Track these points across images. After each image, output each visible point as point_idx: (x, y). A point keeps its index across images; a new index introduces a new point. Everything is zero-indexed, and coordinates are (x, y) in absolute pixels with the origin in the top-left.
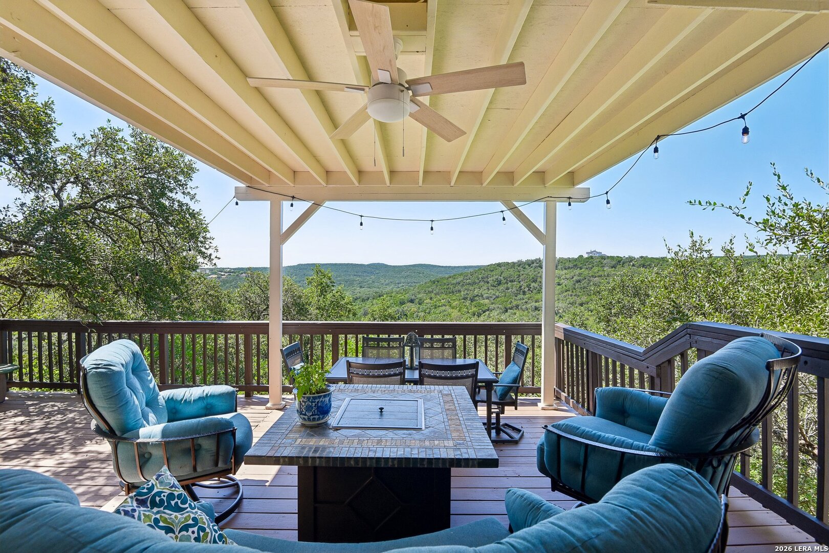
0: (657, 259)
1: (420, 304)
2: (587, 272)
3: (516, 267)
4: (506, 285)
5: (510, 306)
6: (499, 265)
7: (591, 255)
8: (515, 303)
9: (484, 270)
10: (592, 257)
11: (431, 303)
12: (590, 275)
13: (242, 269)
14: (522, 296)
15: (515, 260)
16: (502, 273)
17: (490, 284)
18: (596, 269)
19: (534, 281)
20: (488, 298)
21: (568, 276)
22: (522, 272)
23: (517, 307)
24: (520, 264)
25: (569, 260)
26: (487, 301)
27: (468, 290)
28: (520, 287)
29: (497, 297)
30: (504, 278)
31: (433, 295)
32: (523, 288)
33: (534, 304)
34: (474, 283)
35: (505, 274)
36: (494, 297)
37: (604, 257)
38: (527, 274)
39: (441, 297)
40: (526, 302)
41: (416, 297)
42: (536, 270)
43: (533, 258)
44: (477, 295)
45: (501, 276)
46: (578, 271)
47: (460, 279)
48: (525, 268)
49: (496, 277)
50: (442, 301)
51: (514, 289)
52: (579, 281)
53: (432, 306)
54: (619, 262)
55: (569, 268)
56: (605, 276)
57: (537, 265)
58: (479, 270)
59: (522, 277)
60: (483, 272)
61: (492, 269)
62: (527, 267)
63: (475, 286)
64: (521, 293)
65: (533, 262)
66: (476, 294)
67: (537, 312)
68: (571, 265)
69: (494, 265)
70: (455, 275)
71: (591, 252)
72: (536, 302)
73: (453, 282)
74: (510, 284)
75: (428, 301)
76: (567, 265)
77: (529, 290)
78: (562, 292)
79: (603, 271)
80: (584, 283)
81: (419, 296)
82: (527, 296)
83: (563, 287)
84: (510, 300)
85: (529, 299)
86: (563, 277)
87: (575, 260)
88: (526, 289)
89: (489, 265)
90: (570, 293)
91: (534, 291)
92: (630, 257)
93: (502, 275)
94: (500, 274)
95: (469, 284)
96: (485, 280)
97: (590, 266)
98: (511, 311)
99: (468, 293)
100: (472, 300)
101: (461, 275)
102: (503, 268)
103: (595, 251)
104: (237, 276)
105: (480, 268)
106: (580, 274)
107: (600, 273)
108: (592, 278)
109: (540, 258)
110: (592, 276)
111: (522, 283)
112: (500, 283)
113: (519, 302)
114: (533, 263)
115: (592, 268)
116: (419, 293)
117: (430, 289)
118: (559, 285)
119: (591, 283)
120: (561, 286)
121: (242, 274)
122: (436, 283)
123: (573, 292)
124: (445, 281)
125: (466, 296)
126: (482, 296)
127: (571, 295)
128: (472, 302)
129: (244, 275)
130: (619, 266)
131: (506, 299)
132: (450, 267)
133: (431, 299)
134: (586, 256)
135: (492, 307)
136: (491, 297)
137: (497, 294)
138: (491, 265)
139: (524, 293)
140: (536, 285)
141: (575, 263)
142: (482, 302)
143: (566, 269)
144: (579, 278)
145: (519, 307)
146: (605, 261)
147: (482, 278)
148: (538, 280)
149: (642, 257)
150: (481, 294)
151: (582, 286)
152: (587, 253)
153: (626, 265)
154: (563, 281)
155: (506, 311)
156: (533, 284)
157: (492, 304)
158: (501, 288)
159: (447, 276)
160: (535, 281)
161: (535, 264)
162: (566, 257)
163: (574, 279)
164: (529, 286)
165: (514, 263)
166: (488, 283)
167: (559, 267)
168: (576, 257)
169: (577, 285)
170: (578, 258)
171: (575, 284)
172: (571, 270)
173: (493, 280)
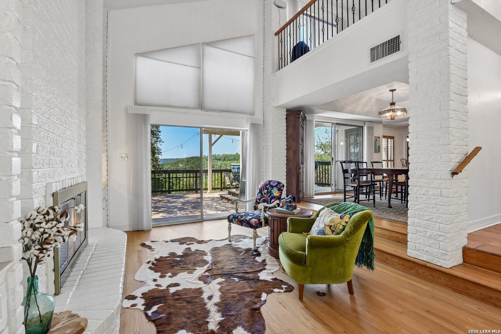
6: (192, 158)
9: (183, 161)
16: (194, 163)
25: (231, 156)
30: (195, 165)
42: (214, 161)
45: (193, 165)
49: (191, 165)
55: (231, 160)
57: (214, 158)
61: (188, 160)
68: (232, 158)
69: (189, 158)
76: (230, 158)
86: (228, 165)
87: (234, 156)
93: (194, 164)
102: (195, 160)
105: (181, 160)
138: (187, 158)
143: (229, 160)
167: (226, 159)
170: (236, 154)
172: (232, 161)
173: (189, 167)
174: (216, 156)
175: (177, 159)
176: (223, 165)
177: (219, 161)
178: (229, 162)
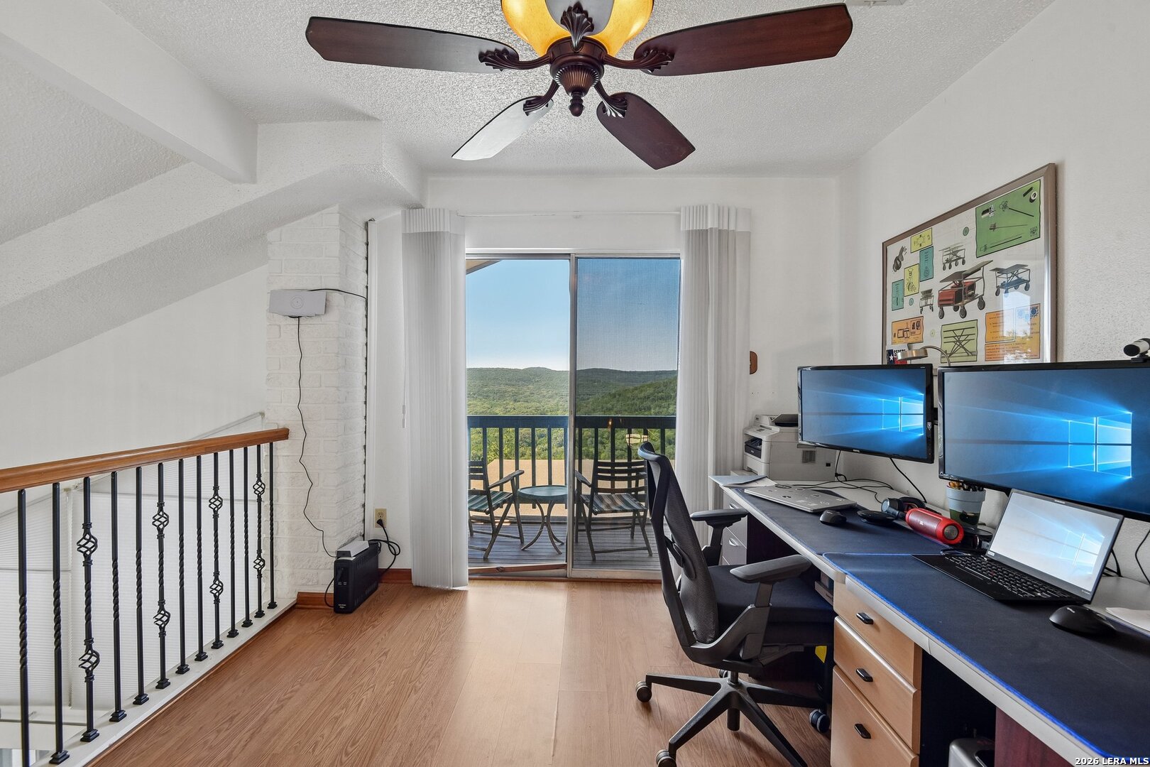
27: (660, 407)
34: (669, 397)
47: (650, 391)
70: (642, 386)
73: (639, 395)
99: (661, 410)
101: (649, 386)
116: (594, 410)
117: (609, 406)
132: (635, 372)
159: (632, 387)
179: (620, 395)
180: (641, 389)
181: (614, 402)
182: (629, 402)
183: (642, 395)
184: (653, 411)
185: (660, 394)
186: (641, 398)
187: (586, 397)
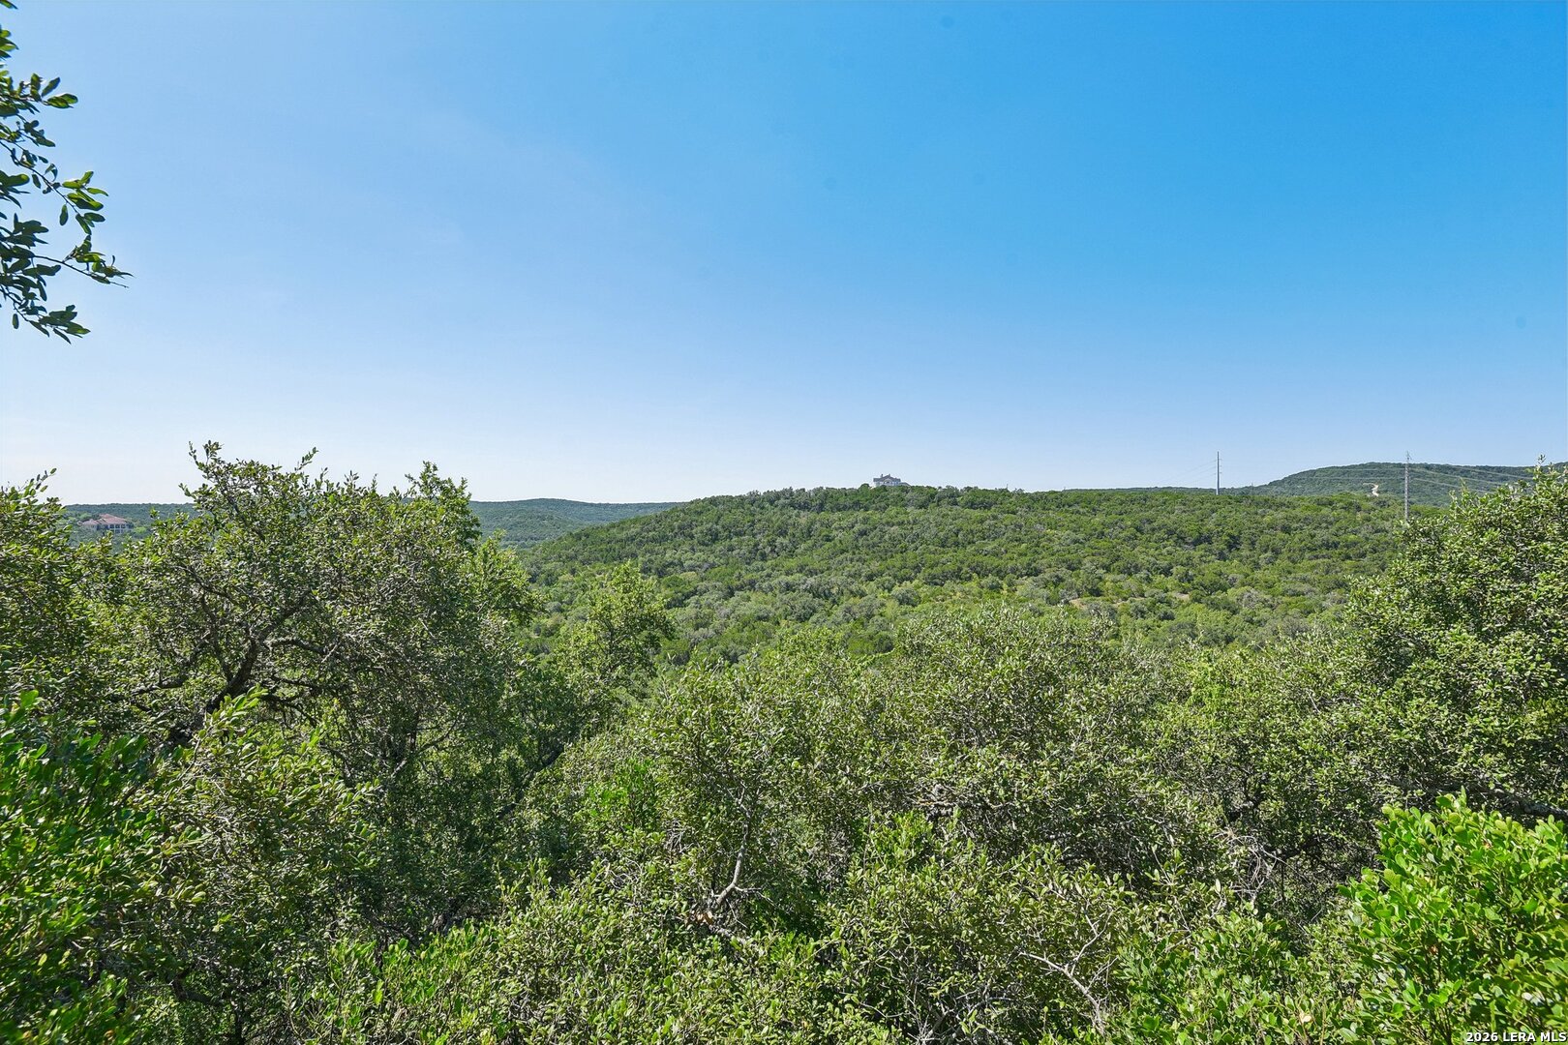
0: (993, 492)
1: (549, 584)
2: (878, 516)
3: (747, 506)
4: (727, 542)
5: (738, 583)
6: (713, 501)
7: (882, 483)
8: (747, 577)
9: (683, 511)
10: (884, 488)
11: (573, 582)
12: (884, 521)
13: (87, 508)
14: (760, 564)
15: (744, 492)
16: (719, 517)
17: (696, 541)
18: (892, 511)
19: (780, 534)
20: (692, 569)
21: (844, 524)
22: (758, 517)
23: (752, 584)
24: (754, 499)
25: (844, 492)
26: (691, 575)
27: (652, 552)
28: (756, 545)
29: (713, 566)
30: (723, 527)
31: (577, 565)
32: (760, 547)
33: (784, 579)
34: (664, 538)
35: (727, 520)
36: (706, 565)
37: (905, 488)
38: (769, 520)
39: (594, 567)
40: (769, 576)
41: (539, 568)
42: (784, 511)
43: (779, 489)
44: (672, 563)
45: (717, 523)
46: (861, 515)
47: (633, 531)
48: (763, 508)
49: (709, 526)
50: (598, 576)
51: (745, 550)
52: (863, 533)
53: (576, 588)
54: (932, 496)
55: (845, 508)
56: (909, 522)
57: (787, 501)
58: (673, 510)
59: (758, 526)
60: (682, 515)
61: (699, 510)
62: (767, 505)
63: (667, 544)
64: (758, 557)
65: (778, 496)
66: (669, 560)
67: (791, 594)
68: (849, 503)
69: (703, 501)
70: (624, 523)
71: (883, 479)
72: (787, 574)
73: (619, 536)
74: (735, 539)
75: (567, 576)
76: (842, 501)
77: (773, 551)
78: (835, 554)
79: (906, 513)
80: (873, 537)
81: (548, 567)
82: (769, 563)
83: (835, 545)
84: (737, 572)
85: (773, 570)
86: (835, 525)
87: (856, 493)
88: (768, 550)
89: (692, 502)
90: (849, 555)
91: (783, 554)
92: (949, 489)
93: (720, 523)
94: (715, 519)
95: (654, 540)
96: (685, 531)
97: (883, 504)
98: (741, 593)
99: (653, 558)
100: (661, 574)
101: (635, 521)
102: (721, 507)
103: (888, 477)
104: (74, 524)
105: (674, 508)
106: (866, 520)
107: (901, 518)
108: (886, 528)
109: (791, 489)
110: (888, 523)
111: (759, 537)
112: (715, 538)
113: (756, 576)
114: (779, 499)
115: (885, 509)
116: (546, 560)
117: (571, 552)
118: (828, 540)
119: (887, 537)
120: (832, 543)
121: (87, 519)
122: (583, 538)
123: (854, 553)
124: (603, 535)
125: (649, 565)
126: (681, 564)
127: (852, 560)
128: (660, 577)
129: (91, 522)
130: (931, 505)
131: (729, 570)
132: (608, 504)
133: (573, 572)
134: (873, 485)
135: (702, 585)
136: (699, 566)
137: (711, 560)
138: (698, 501)
139: (764, 557)
140: (786, 541)
141: (856, 499)
142: (681, 576)
143: (839, 510)
144: (863, 527)
145: (757, 586)
146: (908, 496)
147: (680, 528)
148: (790, 532)
149: (968, 489)
150: (680, 560)
151: (871, 542)
152: (875, 480)
153: (944, 502)
154: (835, 533)
155: (732, 594)
156: (780, 540)
157: (702, 580)
158: (719, 547)
159: (606, 524)
160: (783, 533)
161: (782, 501)
162: (838, 486)
163: (856, 529)
164: (771, 543)
165: (742, 498)
166: (692, 537)
167: (827, 506)
168: (857, 486)
169: (861, 541)
170: (860, 488)
171: (856, 539)
172: (850, 512)
173: (702, 532)
174: (792, 494)
175: (665, 505)
176: (818, 525)
177: (802, 513)
178: (838, 514)
179: (587, 536)
180: (621, 526)
181: (578, 547)
182: (603, 546)
183: (623, 535)
184: (640, 559)
185: (651, 534)
186: (622, 540)
187: (531, 542)
